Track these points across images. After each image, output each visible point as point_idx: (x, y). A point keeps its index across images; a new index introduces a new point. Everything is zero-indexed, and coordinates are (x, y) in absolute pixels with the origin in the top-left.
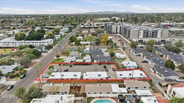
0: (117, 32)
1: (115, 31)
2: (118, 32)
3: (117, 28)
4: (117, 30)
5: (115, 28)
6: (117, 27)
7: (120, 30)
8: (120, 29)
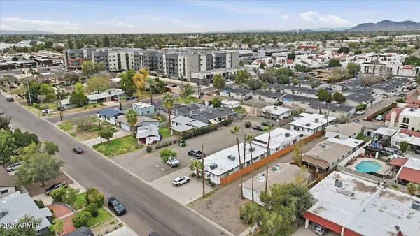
0: (120, 67)
1: (117, 66)
2: (122, 68)
3: (119, 59)
4: (119, 64)
5: (116, 58)
6: (119, 55)
7: (128, 63)
8: (127, 59)
